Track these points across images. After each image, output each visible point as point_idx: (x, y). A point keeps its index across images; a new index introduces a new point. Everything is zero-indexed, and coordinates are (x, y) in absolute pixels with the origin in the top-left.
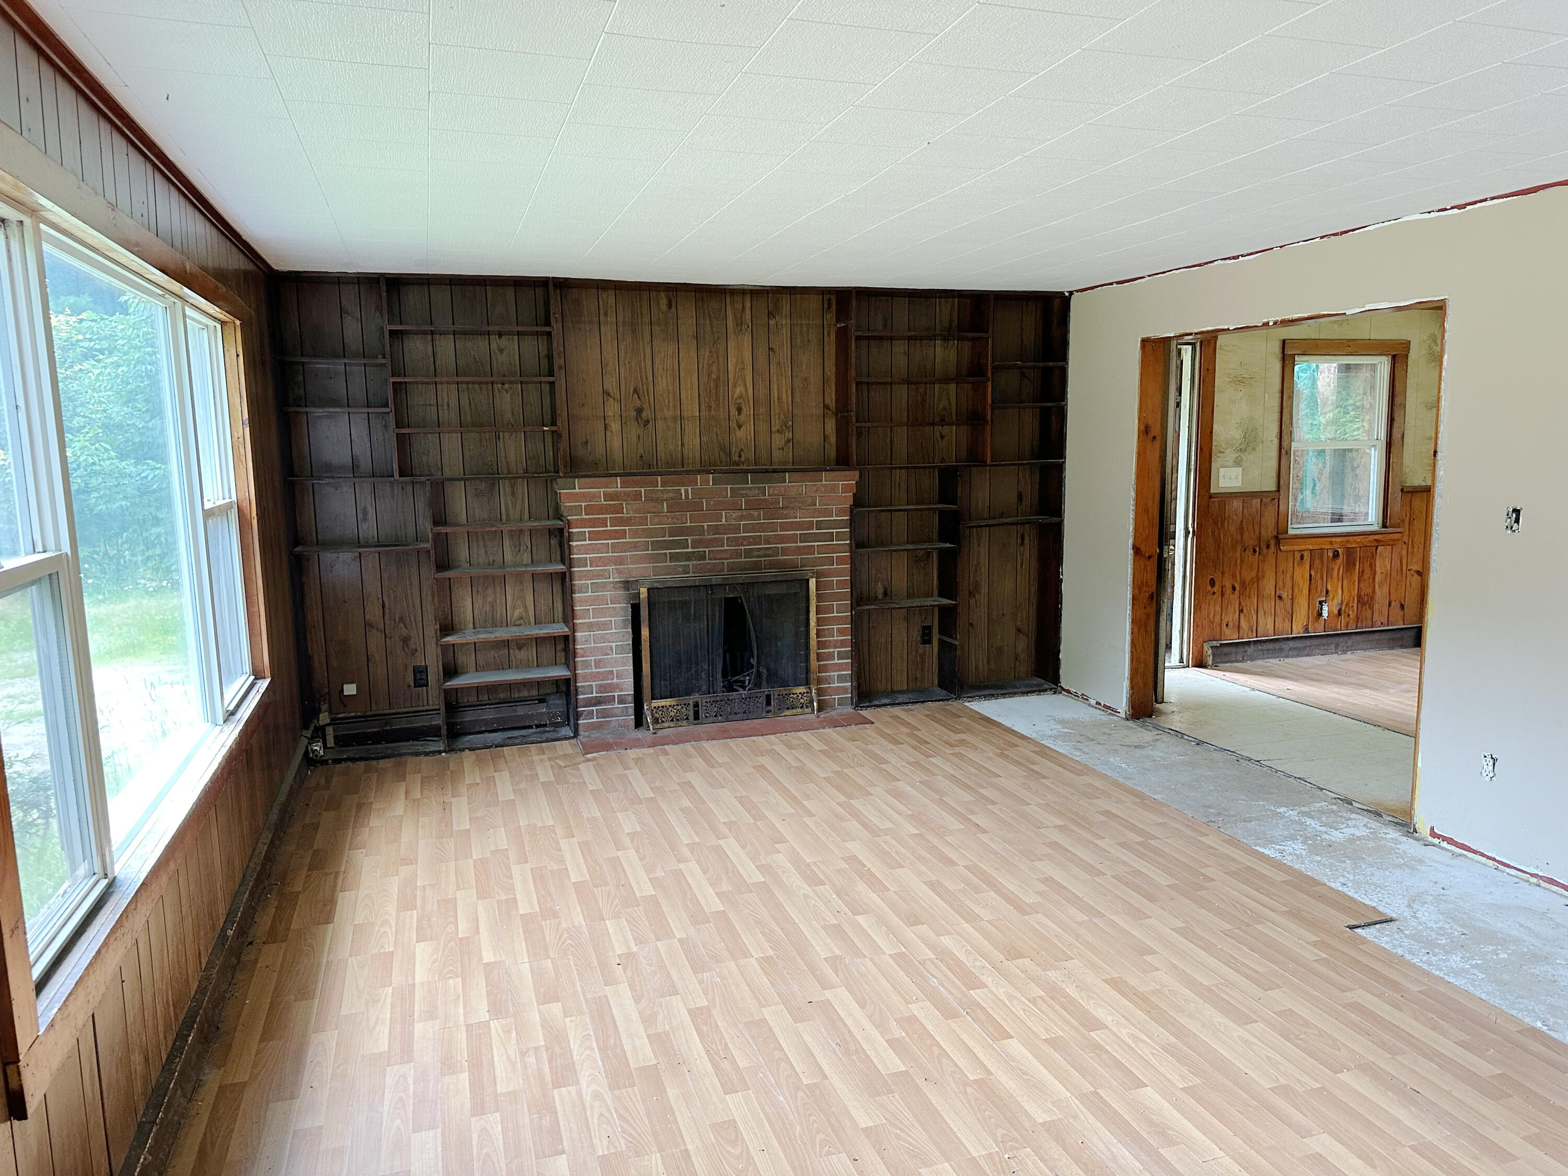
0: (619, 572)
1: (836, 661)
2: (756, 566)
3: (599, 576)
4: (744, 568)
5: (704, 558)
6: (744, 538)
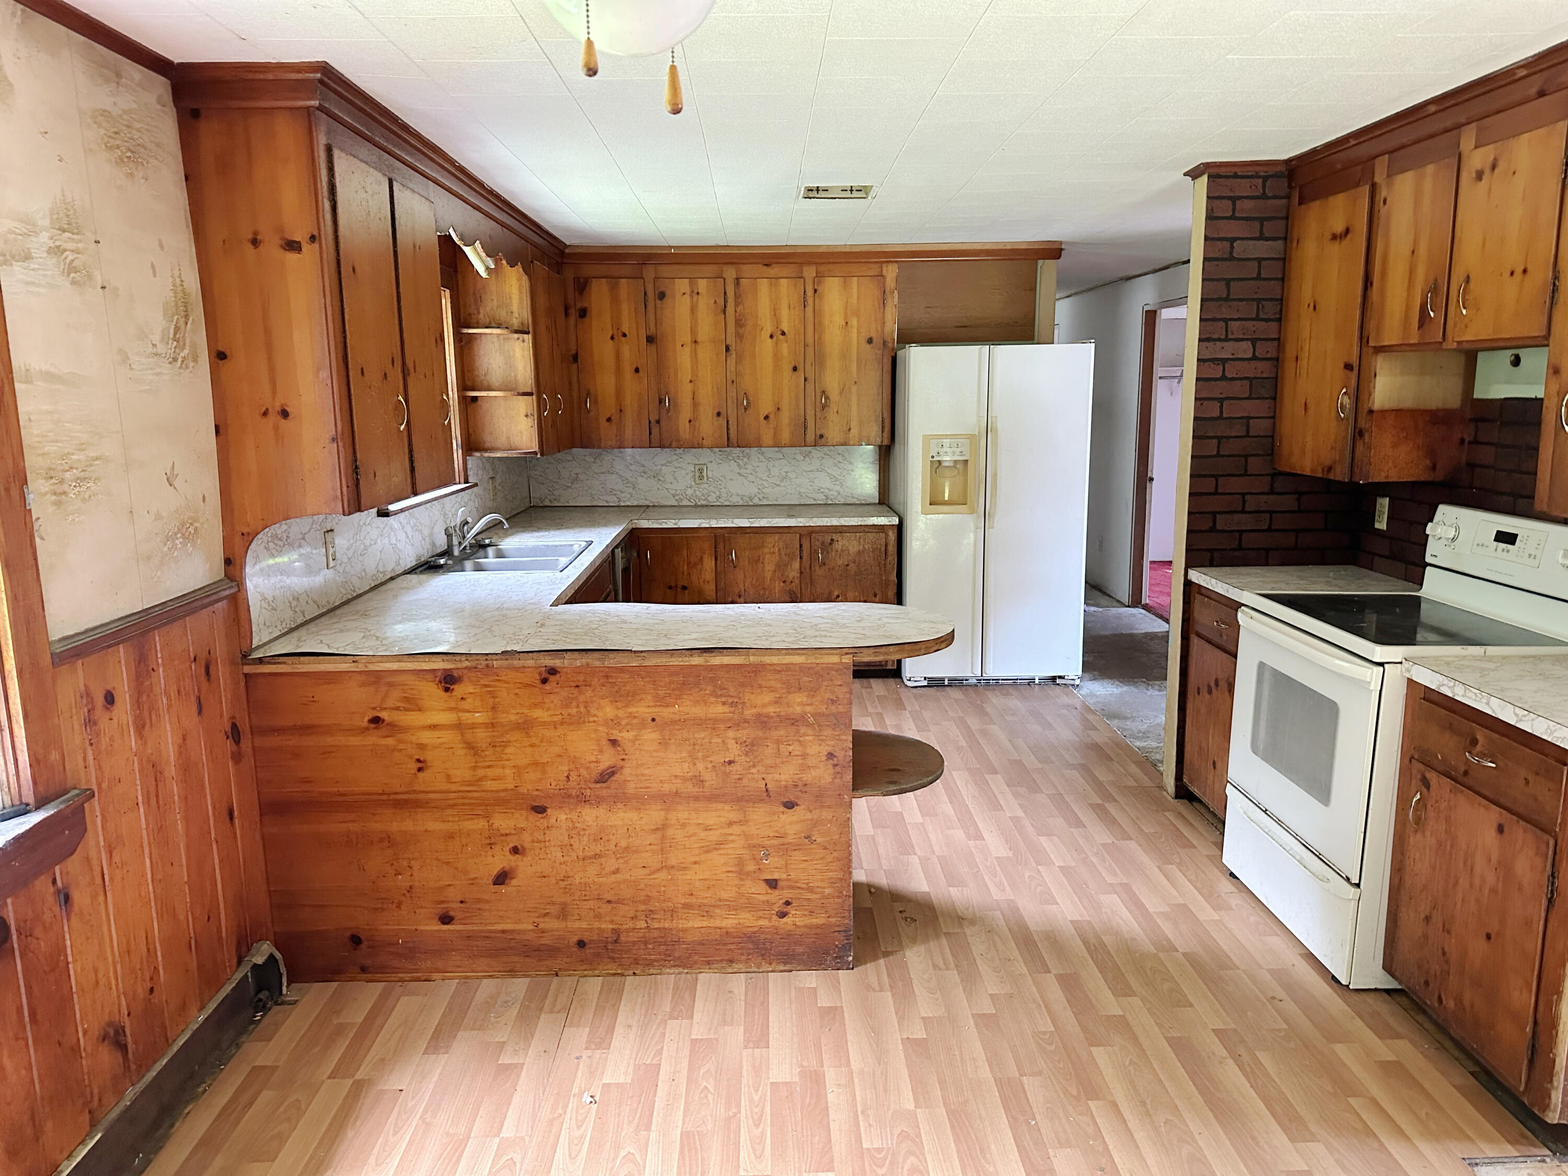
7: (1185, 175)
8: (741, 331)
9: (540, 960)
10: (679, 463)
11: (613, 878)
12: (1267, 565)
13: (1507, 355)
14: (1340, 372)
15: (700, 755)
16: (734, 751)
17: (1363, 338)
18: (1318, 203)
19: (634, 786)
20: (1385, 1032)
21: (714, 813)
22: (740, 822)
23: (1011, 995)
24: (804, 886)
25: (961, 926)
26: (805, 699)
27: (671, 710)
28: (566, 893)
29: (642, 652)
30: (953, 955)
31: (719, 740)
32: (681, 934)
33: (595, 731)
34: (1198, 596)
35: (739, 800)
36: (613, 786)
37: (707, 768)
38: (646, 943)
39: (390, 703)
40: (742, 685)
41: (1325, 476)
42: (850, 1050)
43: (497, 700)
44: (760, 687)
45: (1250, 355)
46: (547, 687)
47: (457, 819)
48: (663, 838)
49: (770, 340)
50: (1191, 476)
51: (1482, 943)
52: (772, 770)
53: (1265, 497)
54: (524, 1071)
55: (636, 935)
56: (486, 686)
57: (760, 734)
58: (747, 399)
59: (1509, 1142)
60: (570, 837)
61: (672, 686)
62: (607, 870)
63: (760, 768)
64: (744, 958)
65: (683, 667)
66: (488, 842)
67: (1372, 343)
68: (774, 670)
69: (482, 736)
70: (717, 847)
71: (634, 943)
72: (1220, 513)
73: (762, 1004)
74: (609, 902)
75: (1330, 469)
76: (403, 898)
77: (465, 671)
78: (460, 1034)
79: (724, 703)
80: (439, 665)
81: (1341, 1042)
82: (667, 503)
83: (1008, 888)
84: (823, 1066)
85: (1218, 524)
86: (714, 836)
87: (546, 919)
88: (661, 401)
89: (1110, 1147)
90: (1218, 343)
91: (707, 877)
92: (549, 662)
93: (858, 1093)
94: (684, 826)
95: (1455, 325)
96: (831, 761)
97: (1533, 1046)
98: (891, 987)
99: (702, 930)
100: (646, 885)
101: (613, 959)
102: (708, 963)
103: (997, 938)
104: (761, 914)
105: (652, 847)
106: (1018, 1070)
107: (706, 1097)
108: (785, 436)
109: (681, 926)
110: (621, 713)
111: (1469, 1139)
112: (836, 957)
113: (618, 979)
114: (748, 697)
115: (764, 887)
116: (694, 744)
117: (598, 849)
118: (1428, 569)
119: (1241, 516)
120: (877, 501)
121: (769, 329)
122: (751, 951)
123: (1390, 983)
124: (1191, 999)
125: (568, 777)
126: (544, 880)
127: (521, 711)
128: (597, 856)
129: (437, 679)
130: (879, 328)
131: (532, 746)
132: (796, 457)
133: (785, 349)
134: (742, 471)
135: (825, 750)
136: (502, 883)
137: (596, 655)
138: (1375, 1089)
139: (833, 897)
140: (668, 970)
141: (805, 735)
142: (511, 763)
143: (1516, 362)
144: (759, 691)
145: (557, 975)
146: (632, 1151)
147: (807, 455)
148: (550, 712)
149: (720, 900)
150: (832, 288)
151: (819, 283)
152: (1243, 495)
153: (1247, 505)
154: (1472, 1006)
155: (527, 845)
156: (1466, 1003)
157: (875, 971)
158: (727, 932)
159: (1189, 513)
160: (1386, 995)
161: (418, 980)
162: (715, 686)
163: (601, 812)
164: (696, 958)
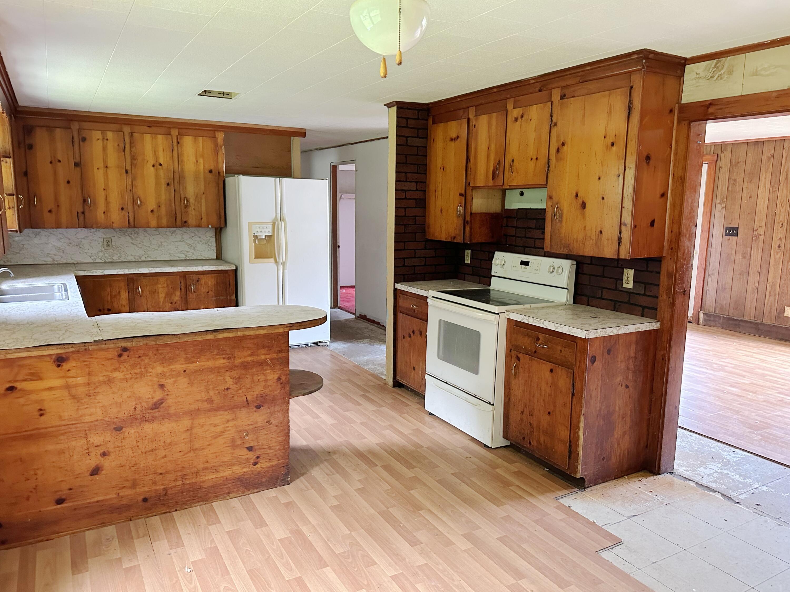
7: (385, 105)
8: (135, 162)
9: (120, 514)
10: (93, 237)
11: (163, 460)
12: (425, 280)
13: (518, 191)
14: (458, 196)
15: (211, 387)
16: (230, 382)
17: (467, 184)
18: (442, 125)
19: (174, 408)
20: (511, 462)
21: (219, 417)
22: (233, 420)
23: (367, 479)
24: (267, 447)
25: (330, 456)
26: (266, 352)
27: (195, 364)
28: (135, 473)
29: (178, 334)
30: (334, 468)
31: (222, 378)
32: (202, 484)
33: (151, 381)
34: (401, 295)
35: (233, 408)
36: (162, 410)
37: (215, 394)
38: (182, 492)
39: (21, 377)
40: (234, 347)
41: (452, 241)
42: (308, 517)
43: (91, 369)
44: (243, 347)
45: (415, 189)
46: (122, 358)
47: (67, 441)
48: (191, 434)
49: (152, 168)
50: (395, 242)
51: (547, 417)
52: (250, 390)
53: (423, 251)
54: (142, 568)
55: (177, 489)
56: (84, 361)
57: (243, 372)
58: (140, 200)
59: (565, 489)
60: (137, 442)
61: (196, 352)
62: (159, 457)
63: (244, 390)
64: (235, 490)
65: (200, 341)
66: (87, 451)
67: (471, 185)
68: (250, 338)
69: (81, 391)
70: (221, 434)
71: (175, 494)
72: (406, 258)
73: (254, 508)
74: (161, 474)
75: (454, 238)
76: (30, 494)
77: (70, 354)
78: (89, 560)
79: (224, 358)
80: (54, 351)
81: (498, 468)
82: (86, 261)
83: (342, 436)
84: (299, 527)
85: (406, 263)
86: (219, 429)
87: (124, 490)
88: (85, 201)
89: (436, 526)
90: (403, 183)
91: (215, 451)
92: (124, 344)
93: (321, 533)
94: (202, 426)
95: (508, 179)
96: (279, 382)
97: (570, 450)
98: (313, 487)
99: (213, 480)
100: (182, 462)
101: (164, 505)
102: (216, 497)
103: (349, 458)
104: (244, 465)
105: (185, 440)
106: (386, 507)
107: (250, 553)
108: (164, 221)
109: (201, 480)
110: (165, 369)
111: (553, 491)
112: (282, 480)
113: (168, 514)
114: (237, 353)
115: (246, 451)
116: (208, 382)
117: (153, 446)
118: (493, 278)
119: (414, 259)
120: (215, 258)
121: (152, 162)
122: (239, 486)
123: (507, 443)
124: (438, 465)
125: (135, 408)
126: (122, 468)
127: (106, 374)
128: (153, 450)
129: (53, 360)
130: (215, 165)
131: (113, 393)
132: (167, 233)
133: (162, 173)
134: (134, 242)
135: (276, 376)
136: (96, 474)
137: (152, 338)
138: (517, 483)
139: (281, 450)
140: (195, 505)
141: (266, 370)
142: (100, 405)
143: (522, 194)
144: (242, 350)
145: (131, 520)
146: (226, 586)
147: (173, 233)
148: (124, 373)
149: (223, 462)
150: (188, 141)
151: (180, 139)
152: (415, 250)
153: (416, 254)
154: (544, 442)
155: (111, 450)
156: (542, 441)
157: (300, 483)
158: (227, 478)
159: (395, 259)
160: (504, 448)
161: (41, 541)
162: (219, 350)
163: (155, 425)
164: (210, 495)
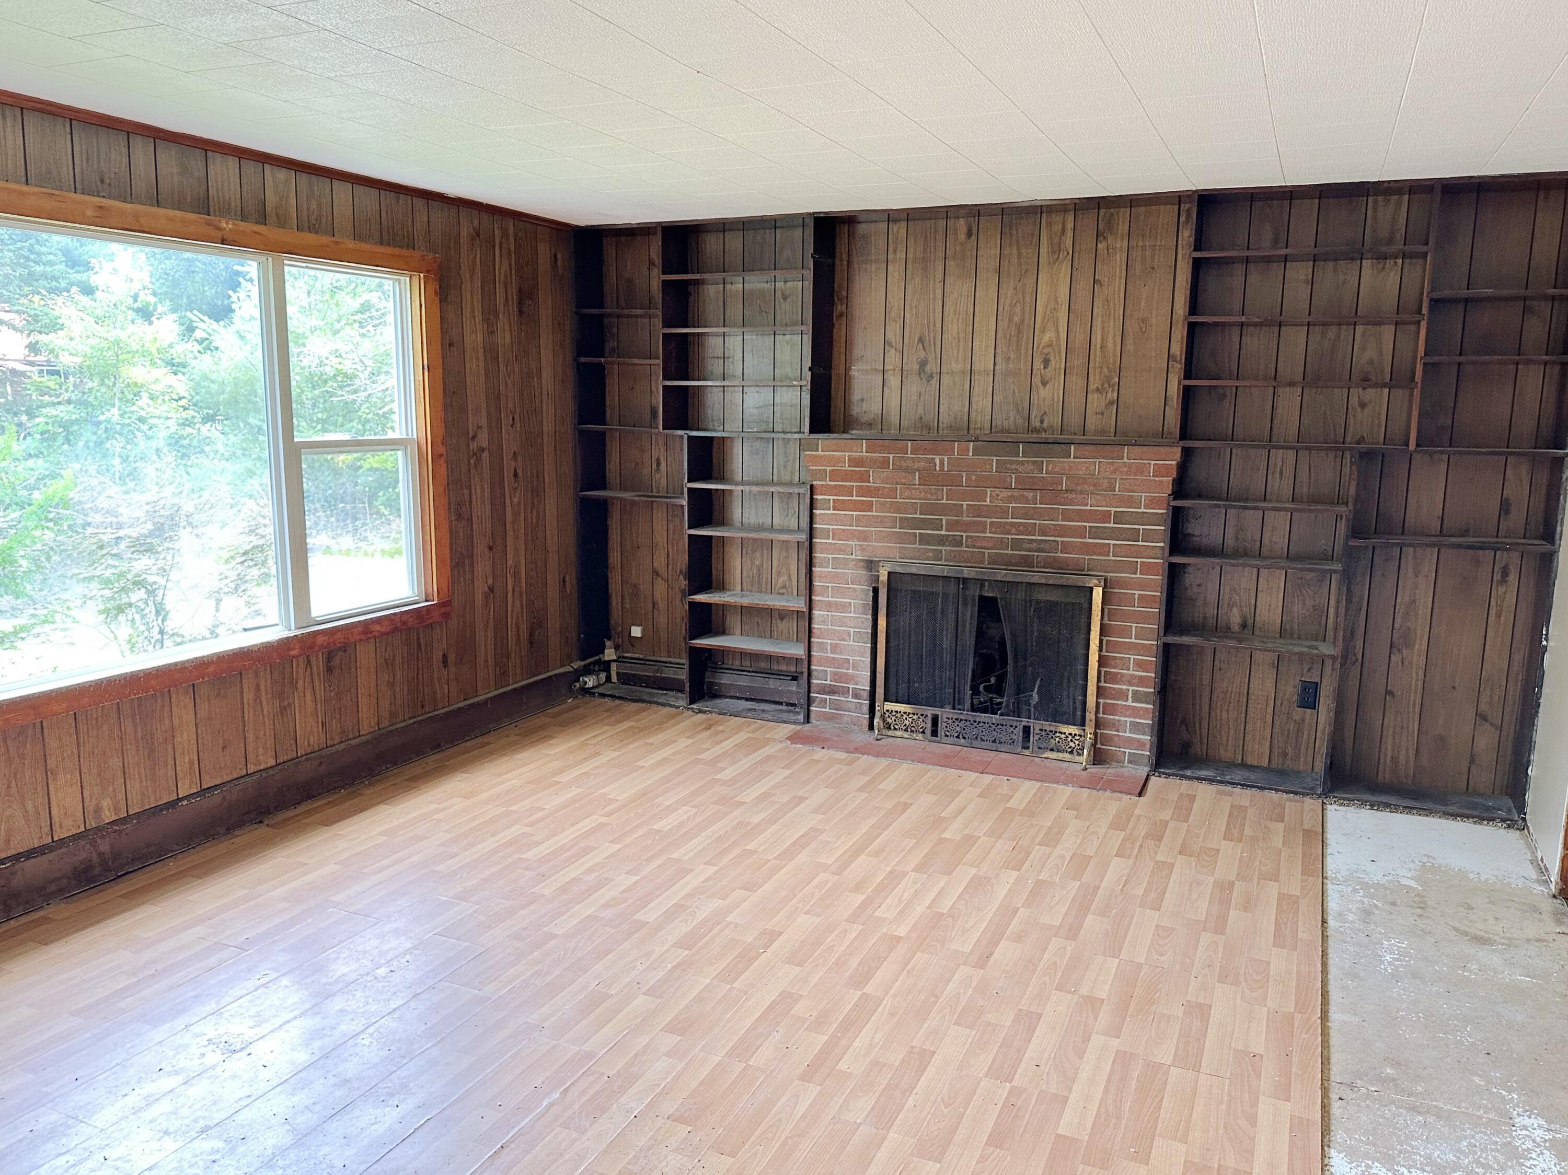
0: (863, 549)
1: (1130, 703)
2: (1026, 562)
3: (840, 550)
4: (1008, 563)
5: (959, 544)
6: (1012, 524)
